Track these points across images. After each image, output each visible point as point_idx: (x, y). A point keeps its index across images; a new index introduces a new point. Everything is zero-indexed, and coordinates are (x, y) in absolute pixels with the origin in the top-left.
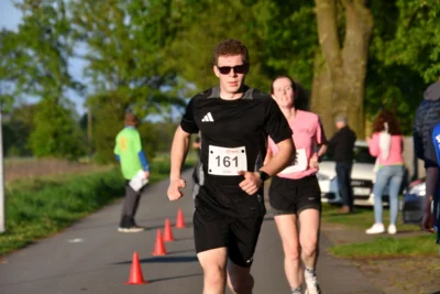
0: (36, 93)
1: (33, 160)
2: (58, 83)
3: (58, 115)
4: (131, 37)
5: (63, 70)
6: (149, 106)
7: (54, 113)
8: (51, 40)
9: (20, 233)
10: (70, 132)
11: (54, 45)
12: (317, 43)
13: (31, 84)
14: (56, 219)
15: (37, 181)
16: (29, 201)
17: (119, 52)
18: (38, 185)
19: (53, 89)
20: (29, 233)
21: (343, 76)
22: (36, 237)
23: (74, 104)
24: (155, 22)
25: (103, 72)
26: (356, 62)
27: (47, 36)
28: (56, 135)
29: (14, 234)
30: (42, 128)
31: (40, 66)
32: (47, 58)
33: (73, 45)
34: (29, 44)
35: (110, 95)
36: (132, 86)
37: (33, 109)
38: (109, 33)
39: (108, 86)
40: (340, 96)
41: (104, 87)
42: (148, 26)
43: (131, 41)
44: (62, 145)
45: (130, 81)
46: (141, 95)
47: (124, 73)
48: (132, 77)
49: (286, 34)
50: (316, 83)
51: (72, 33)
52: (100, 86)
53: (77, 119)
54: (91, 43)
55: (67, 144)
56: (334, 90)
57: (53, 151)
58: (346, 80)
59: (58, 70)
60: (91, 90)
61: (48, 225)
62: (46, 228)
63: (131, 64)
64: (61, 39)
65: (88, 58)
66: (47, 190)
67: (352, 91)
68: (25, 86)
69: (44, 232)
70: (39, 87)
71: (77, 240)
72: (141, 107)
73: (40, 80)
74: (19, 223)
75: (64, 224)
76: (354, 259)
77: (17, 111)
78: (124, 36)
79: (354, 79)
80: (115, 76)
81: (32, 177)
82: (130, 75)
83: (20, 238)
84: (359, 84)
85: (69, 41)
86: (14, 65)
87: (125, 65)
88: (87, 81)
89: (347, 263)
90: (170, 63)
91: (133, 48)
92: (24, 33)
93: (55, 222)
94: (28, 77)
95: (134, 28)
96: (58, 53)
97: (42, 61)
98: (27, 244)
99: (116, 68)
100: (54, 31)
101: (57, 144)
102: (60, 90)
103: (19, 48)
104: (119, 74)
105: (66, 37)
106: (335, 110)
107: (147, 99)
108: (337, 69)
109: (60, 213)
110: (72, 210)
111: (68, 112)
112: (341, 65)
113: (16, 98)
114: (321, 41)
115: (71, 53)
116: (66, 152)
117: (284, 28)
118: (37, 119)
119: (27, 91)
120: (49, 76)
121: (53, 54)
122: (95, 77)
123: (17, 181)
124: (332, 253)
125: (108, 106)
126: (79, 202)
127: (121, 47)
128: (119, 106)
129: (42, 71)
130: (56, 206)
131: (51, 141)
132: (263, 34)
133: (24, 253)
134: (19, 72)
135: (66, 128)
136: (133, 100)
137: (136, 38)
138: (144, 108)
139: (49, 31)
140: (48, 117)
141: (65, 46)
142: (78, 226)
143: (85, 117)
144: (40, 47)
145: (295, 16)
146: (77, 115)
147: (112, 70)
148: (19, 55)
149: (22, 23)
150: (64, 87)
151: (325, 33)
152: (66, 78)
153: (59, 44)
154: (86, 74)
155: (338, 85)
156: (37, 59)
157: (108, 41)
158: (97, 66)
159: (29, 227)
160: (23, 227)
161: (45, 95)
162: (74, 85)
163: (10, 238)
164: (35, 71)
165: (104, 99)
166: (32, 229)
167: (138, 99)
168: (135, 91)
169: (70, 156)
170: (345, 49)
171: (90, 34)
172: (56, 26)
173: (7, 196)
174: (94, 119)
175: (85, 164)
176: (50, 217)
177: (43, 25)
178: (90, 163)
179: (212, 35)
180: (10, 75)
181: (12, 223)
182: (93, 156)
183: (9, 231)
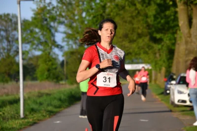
0: (40, 50)
1: (37, 82)
2: (50, 45)
3: (50, 61)
4: (86, 22)
5: (52, 39)
7: (48, 60)
8: (47, 24)
9: (31, 118)
10: (56, 69)
11: (49, 26)
12: (178, 26)
13: (37, 46)
14: (48, 111)
15: (39, 93)
16: (35, 102)
17: (80, 30)
18: (40, 95)
19: (48, 48)
20: (35, 118)
21: (191, 42)
22: (38, 120)
23: (58, 55)
24: (98, 15)
25: (72, 40)
27: (45, 22)
28: (49, 70)
29: (28, 118)
30: (42, 67)
31: (41, 37)
32: (45, 33)
33: (58, 26)
34: (36, 26)
35: (75, 51)
37: (38, 57)
38: (75, 21)
39: (74, 47)
40: (189, 52)
41: (72, 47)
42: (94, 17)
43: (86, 25)
44: (51, 75)
49: (162, 21)
50: (177, 46)
51: (57, 21)
52: (70, 46)
53: (59, 63)
54: (66, 25)
55: (54, 74)
56: (186, 50)
57: (47, 78)
58: (193, 44)
59: (50, 39)
60: (66, 48)
61: (44, 114)
62: (43, 116)
64: (52, 24)
65: (65, 33)
66: (45, 97)
67: (196, 49)
68: (34, 46)
70: (41, 47)
71: (58, 122)
73: (41, 43)
74: (30, 113)
75: (52, 114)
77: (30, 59)
78: (82, 22)
80: (77, 41)
81: (37, 90)
83: (31, 120)
85: (56, 24)
86: (29, 36)
88: (64, 44)
92: (35, 21)
93: (48, 113)
94: (36, 42)
95: (87, 18)
96: (50, 31)
97: (42, 34)
98: (34, 123)
100: (48, 20)
101: (49, 74)
102: (51, 48)
103: (31, 28)
105: (54, 22)
106: (187, 59)
108: (188, 39)
109: (50, 108)
110: (56, 107)
111: (55, 59)
112: (190, 36)
113: (30, 52)
114: (180, 25)
115: (56, 31)
116: (54, 79)
117: (162, 19)
118: (40, 62)
119: (35, 49)
120: (46, 42)
121: (48, 31)
122: (68, 42)
123: (30, 93)
125: (74, 57)
126: (60, 103)
127: (81, 28)
128: (79, 56)
129: (43, 39)
130: (48, 105)
131: (46, 73)
132: (151, 20)
133: (32, 128)
134: (32, 39)
135: (54, 67)
137: (88, 22)
139: (46, 20)
140: (45, 61)
141: (54, 27)
142: (59, 115)
143: (63, 61)
144: (42, 28)
145: (168, 13)
146: (59, 60)
147: (76, 38)
148: (32, 31)
149: (33, 16)
150: (53, 47)
151: (182, 21)
152: (55, 44)
153: (51, 26)
154: (63, 41)
155: (189, 47)
156: (40, 33)
157: (74, 25)
158: (69, 36)
160: (32, 115)
161: (44, 51)
162: (57, 46)
163: (26, 120)
164: (39, 39)
165: (72, 53)
166: (36, 116)
169: (55, 80)
170: (192, 29)
171: (66, 21)
172: (49, 17)
173: (24, 100)
174: (67, 62)
175: (62, 84)
176: (45, 110)
177: (43, 17)
178: (65, 84)
179: (126, 22)
180: (27, 42)
181: (27, 113)
182: (67, 81)
183: (25, 117)
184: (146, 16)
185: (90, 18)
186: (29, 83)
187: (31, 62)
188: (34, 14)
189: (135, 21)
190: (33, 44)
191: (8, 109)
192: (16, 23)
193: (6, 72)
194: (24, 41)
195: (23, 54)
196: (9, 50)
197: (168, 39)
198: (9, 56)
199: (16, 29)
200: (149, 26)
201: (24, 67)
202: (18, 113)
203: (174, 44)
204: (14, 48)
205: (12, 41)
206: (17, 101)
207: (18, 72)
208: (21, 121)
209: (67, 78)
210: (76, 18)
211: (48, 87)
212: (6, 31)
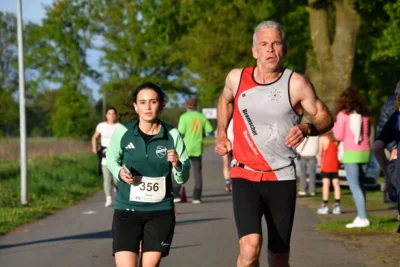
0: (57, 80)
1: (53, 140)
2: (77, 71)
3: (77, 100)
4: (143, 31)
5: (81, 59)
7: (73, 98)
8: (71, 33)
9: (40, 205)
10: (87, 115)
11: (74, 37)
13: (53, 72)
14: (72, 193)
15: (56, 159)
16: (49, 176)
17: (132, 44)
18: (57, 163)
19: (73, 77)
20: (48, 205)
21: (333, 69)
22: (54, 209)
23: (91, 91)
25: (118, 62)
26: (344, 56)
27: (68, 29)
28: (74, 118)
29: (35, 205)
30: (62, 111)
31: (61, 56)
32: (67, 49)
33: (91, 38)
34: (52, 37)
35: (123, 83)
36: (142, 75)
37: (54, 94)
38: (123, 27)
39: (121, 75)
40: (329, 87)
41: (118, 76)
42: (158, 21)
43: (143, 35)
44: (79, 126)
45: (141, 71)
47: (136, 63)
48: (143, 68)
51: (90, 27)
52: (114, 74)
53: (93, 104)
54: (106, 36)
55: (84, 125)
56: (323, 82)
57: (71, 133)
58: (335, 73)
59: (77, 60)
60: (106, 78)
61: (65, 198)
62: (63, 201)
63: (143, 56)
64: (81, 33)
65: (104, 49)
66: (66, 167)
67: (340, 83)
68: (48, 74)
69: (61, 204)
70: (60, 75)
71: (90, 212)
73: (61, 68)
74: (39, 196)
75: (78, 197)
76: (338, 234)
77: (41, 97)
78: (137, 30)
79: (342, 71)
80: (127, 66)
81: (52, 154)
82: (141, 64)
83: (40, 209)
84: (347, 77)
85: (88, 34)
86: (39, 55)
87: (137, 56)
88: (102, 70)
90: (177, 56)
91: (144, 41)
92: (48, 27)
93: (71, 196)
94: (50, 65)
95: (145, 23)
96: (77, 44)
97: (63, 51)
98: (46, 215)
99: (129, 59)
100: (74, 24)
101: (75, 125)
102: (78, 77)
103: (42, 40)
104: (131, 64)
105: (84, 30)
108: (328, 63)
109: (75, 188)
110: (86, 185)
111: (86, 98)
112: (330, 59)
113: (40, 85)
114: (313, 37)
115: (89, 45)
116: (83, 133)
118: (58, 103)
119: (49, 78)
120: (69, 65)
121: (73, 46)
122: (110, 66)
123: (39, 158)
124: (319, 229)
125: (121, 93)
126: (93, 178)
127: (133, 40)
129: (62, 60)
130: (72, 182)
131: (70, 123)
133: (42, 223)
134: (43, 61)
135: (83, 111)
137: (147, 32)
139: (70, 25)
140: (68, 102)
141: (84, 39)
142: (91, 199)
143: (101, 102)
144: (62, 40)
145: (291, 15)
146: (93, 100)
147: (125, 60)
148: (43, 45)
149: (46, 17)
150: (82, 75)
151: (317, 31)
152: (84, 66)
153: (78, 37)
154: (102, 64)
155: (328, 77)
156: (58, 50)
157: (122, 34)
158: (111, 56)
159: (48, 200)
160: (43, 199)
161: (65, 82)
162: (91, 73)
163: (31, 209)
164: (57, 60)
165: (117, 87)
166: (50, 201)
168: (145, 79)
170: (334, 45)
171: (106, 28)
172: (76, 21)
173: (28, 173)
176: (66, 191)
177: (64, 19)
179: (215, 31)
180: (34, 64)
181: (34, 196)
184: (253, 21)
185: (151, 23)
186: (38, 140)
187: (42, 103)
188: (49, 14)
189: (232, 30)
190: (46, 69)
192: (14, 31)
194: (29, 62)
195: (27, 87)
199: (13, 41)
201: (28, 111)
202: (17, 195)
204: (11, 77)
205: (6, 62)
206: (16, 174)
207: (18, 121)
208: (21, 211)
210: (126, 22)
211: (72, 148)
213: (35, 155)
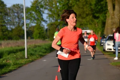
0: (35, 23)
1: (34, 40)
2: (40, 20)
3: (40, 28)
4: (59, 8)
5: (41, 17)
6: (63, 26)
7: (39, 28)
8: (39, 9)
9: (31, 58)
10: (43, 33)
11: (39, 10)
12: (107, 9)
13: (34, 21)
14: (40, 55)
15: (35, 45)
16: (33, 50)
17: (56, 12)
18: (35, 46)
19: (39, 22)
20: (33, 59)
21: (115, 18)
22: (35, 59)
23: (44, 26)
24: (65, 4)
25: (52, 17)
26: (118, 14)
27: (38, 8)
28: (40, 33)
29: (29, 58)
30: (36, 32)
31: (36, 16)
32: (37, 14)
33: (44, 10)
34: (33, 11)
35: (53, 23)
36: (59, 21)
37: (34, 27)
38: (53, 7)
39: (53, 21)
40: (113, 23)
41: (52, 21)
42: (63, 5)
43: (59, 9)
44: (41, 36)
45: (58, 20)
46: (61, 23)
47: (57, 18)
48: (59, 19)
49: (99, 7)
50: (107, 20)
51: (44, 8)
52: (51, 21)
53: (45, 30)
54: (48, 10)
55: (42, 36)
56: (112, 22)
57: (39, 38)
58: (115, 19)
59: (40, 17)
60: (48, 22)
61: (38, 56)
62: (37, 57)
63: (59, 15)
64: (41, 9)
65: (48, 14)
66: (38, 48)
67: (117, 22)
68: (32, 21)
69: (36, 58)
70: (35, 21)
71: (45, 60)
72: (61, 26)
73: (36, 19)
74: (30, 56)
75: (41, 56)
76: (117, 66)
77: (30, 28)
78: (57, 8)
79: (117, 19)
80: (55, 18)
81: (33, 44)
82: (58, 18)
83: (31, 59)
84: (118, 20)
85: (43, 9)
86: (29, 16)
87: (57, 16)
88: (47, 20)
89: (115, 67)
91: (59, 11)
92: (32, 8)
93: (39, 56)
94: (33, 19)
96: (40, 13)
97: (36, 15)
98: (32, 61)
99: (55, 16)
100: (39, 7)
101: (40, 36)
102: (41, 22)
103: (31, 11)
104: (56, 18)
105: (42, 8)
106: (112, 27)
107: (63, 24)
108: (113, 16)
109: (40, 53)
110: (43, 53)
111: (43, 28)
112: (114, 15)
113: (30, 24)
114: (109, 9)
115: (43, 13)
116: (42, 38)
117: (99, 6)
118: (35, 29)
119: (32, 22)
120: (38, 19)
121: (39, 13)
122: (49, 19)
123: (30, 45)
124: (111, 64)
125: (53, 26)
126: (45, 50)
127: (56, 11)
128: (55, 26)
129: (36, 17)
130: (39, 52)
131: (38, 35)
132: (93, 7)
133: (32, 63)
134: (31, 18)
135: (42, 32)
136: (59, 24)
137: (60, 9)
138: (62, 27)
139: (38, 7)
140: (38, 29)
141: (42, 11)
142: (45, 57)
143: (47, 29)
144: (36, 11)
145: (102, 3)
146: (45, 28)
147: (54, 17)
148: (31, 13)
149: (31, 5)
150: (42, 21)
151: (110, 7)
152: (42, 19)
153: (41, 10)
154: (47, 18)
155: (113, 20)
156: (35, 14)
157: (53, 9)
158: (50, 16)
159: (33, 57)
160: (31, 57)
161: (37, 23)
162: (44, 21)
163: (28, 60)
164: (35, 17)
165: (52, 24)
167: (60, 24)
168: (59, 22)
169: (43, 39)
170: (115, 11)
171: (48, 8)
172: (40, 6)
173: (27, 49)
174: (49, 29)
175: (47, 41)
176: (38, 54)
177: (37, 6)
178: (48, 41)
179: (80, 8)
180: (28, 18)
181: (29, 56)
182: (49, 39)
183: (28, 58)
184: (91, 5)
185: (61, 6)
187: (30, 29)
188: (32, 4)
189: (85, 7)
190: (31, 20)
191: (19, 54)
192: (23, 9)
193: (17, 35)
194: (27, 18)
195: (26, 25)
196: (19, 23)
197: (102, 16)
198: (19, 26)
199: (23, 12)
200: (92, 10)
201: (27, 32)
202: (24, 56)
203: (105, 19)
204: (22, 22)
205: (20, 18)
206: (24, 50)
207: (24, 35)
208: (25, 60)
209: (49, 38)
210: (54, 6)
211: (39, 42)
212: (17, 13)
213: (29, 44)
